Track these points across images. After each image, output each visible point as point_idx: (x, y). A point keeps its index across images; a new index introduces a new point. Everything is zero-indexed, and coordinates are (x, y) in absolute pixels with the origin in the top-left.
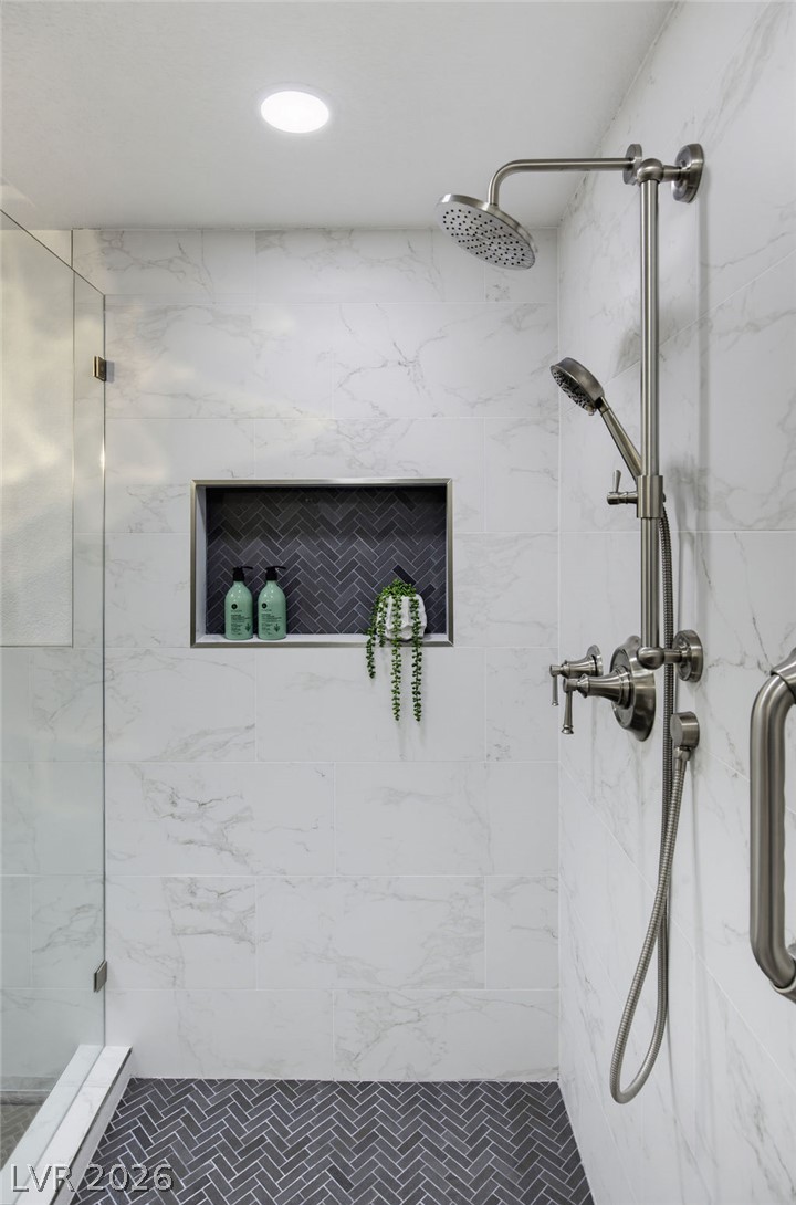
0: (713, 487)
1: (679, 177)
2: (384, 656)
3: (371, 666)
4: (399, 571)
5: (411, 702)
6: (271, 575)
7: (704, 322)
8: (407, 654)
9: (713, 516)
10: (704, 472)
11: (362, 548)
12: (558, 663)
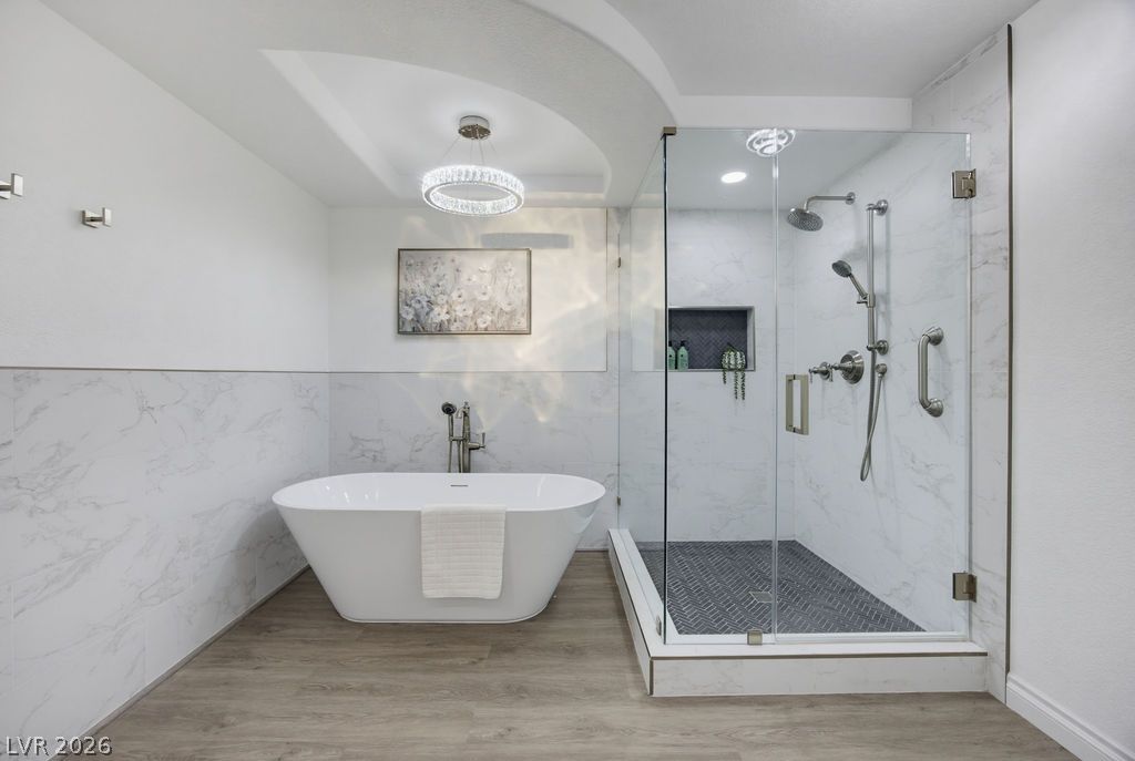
0: (893, 297)
1: (879, 209)
2: (731, 375)
3: (724, 379)
4: (729, 344)
5: (740, 392)
6: (683, 344)
7: (888, 251)
8: (739, 374)
9: (893, 305)
10: (888, 293)
11: (714, 335)
12: (812, 368)
